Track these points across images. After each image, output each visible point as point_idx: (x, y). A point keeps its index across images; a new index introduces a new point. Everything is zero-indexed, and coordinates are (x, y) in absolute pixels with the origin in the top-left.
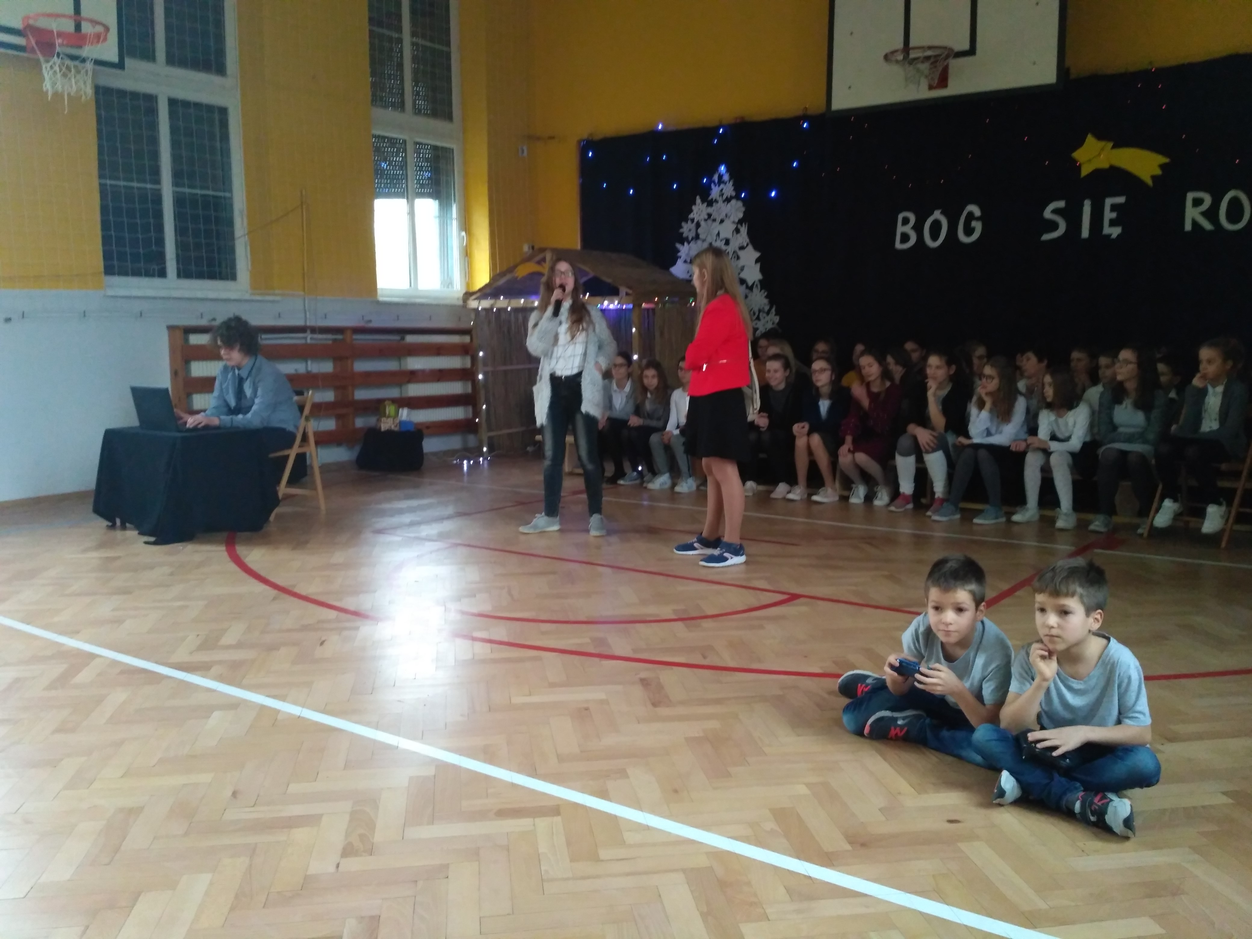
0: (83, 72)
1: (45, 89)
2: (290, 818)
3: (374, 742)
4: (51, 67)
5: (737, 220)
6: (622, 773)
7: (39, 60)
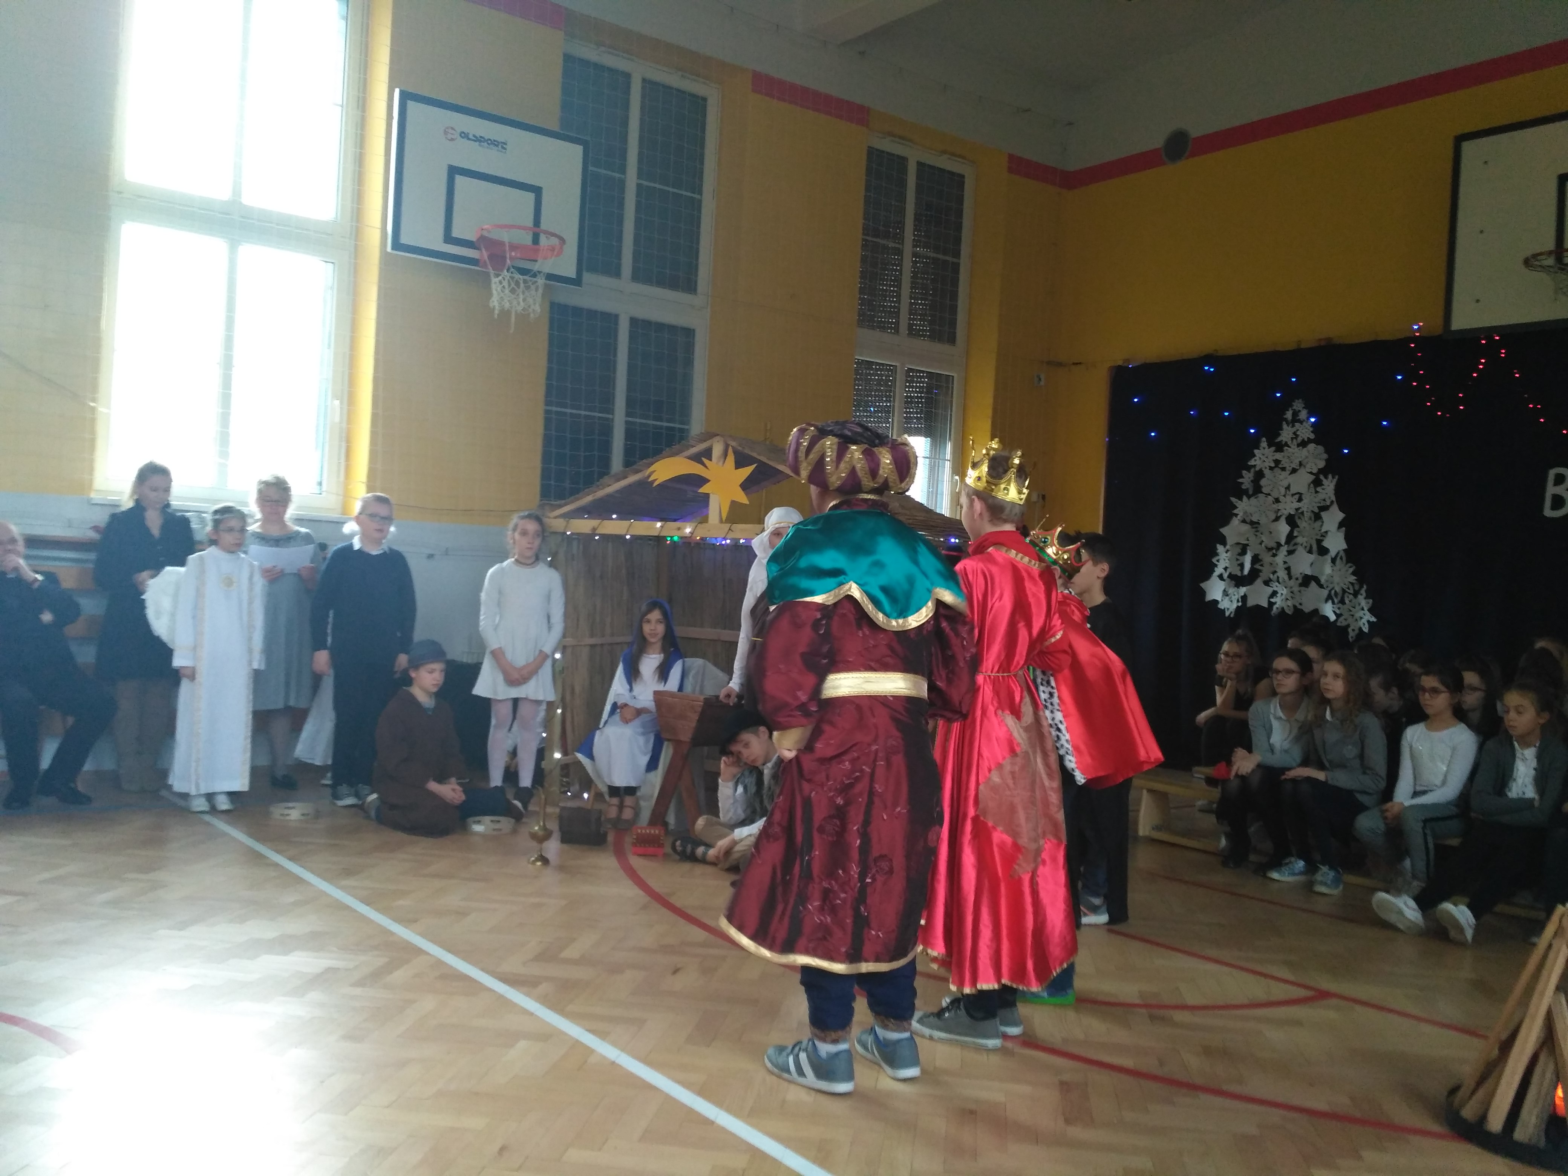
0: (533, 287)
1: (491, 305)
4: (500, 282)
5: (1315, 471)
7: (487, 275)
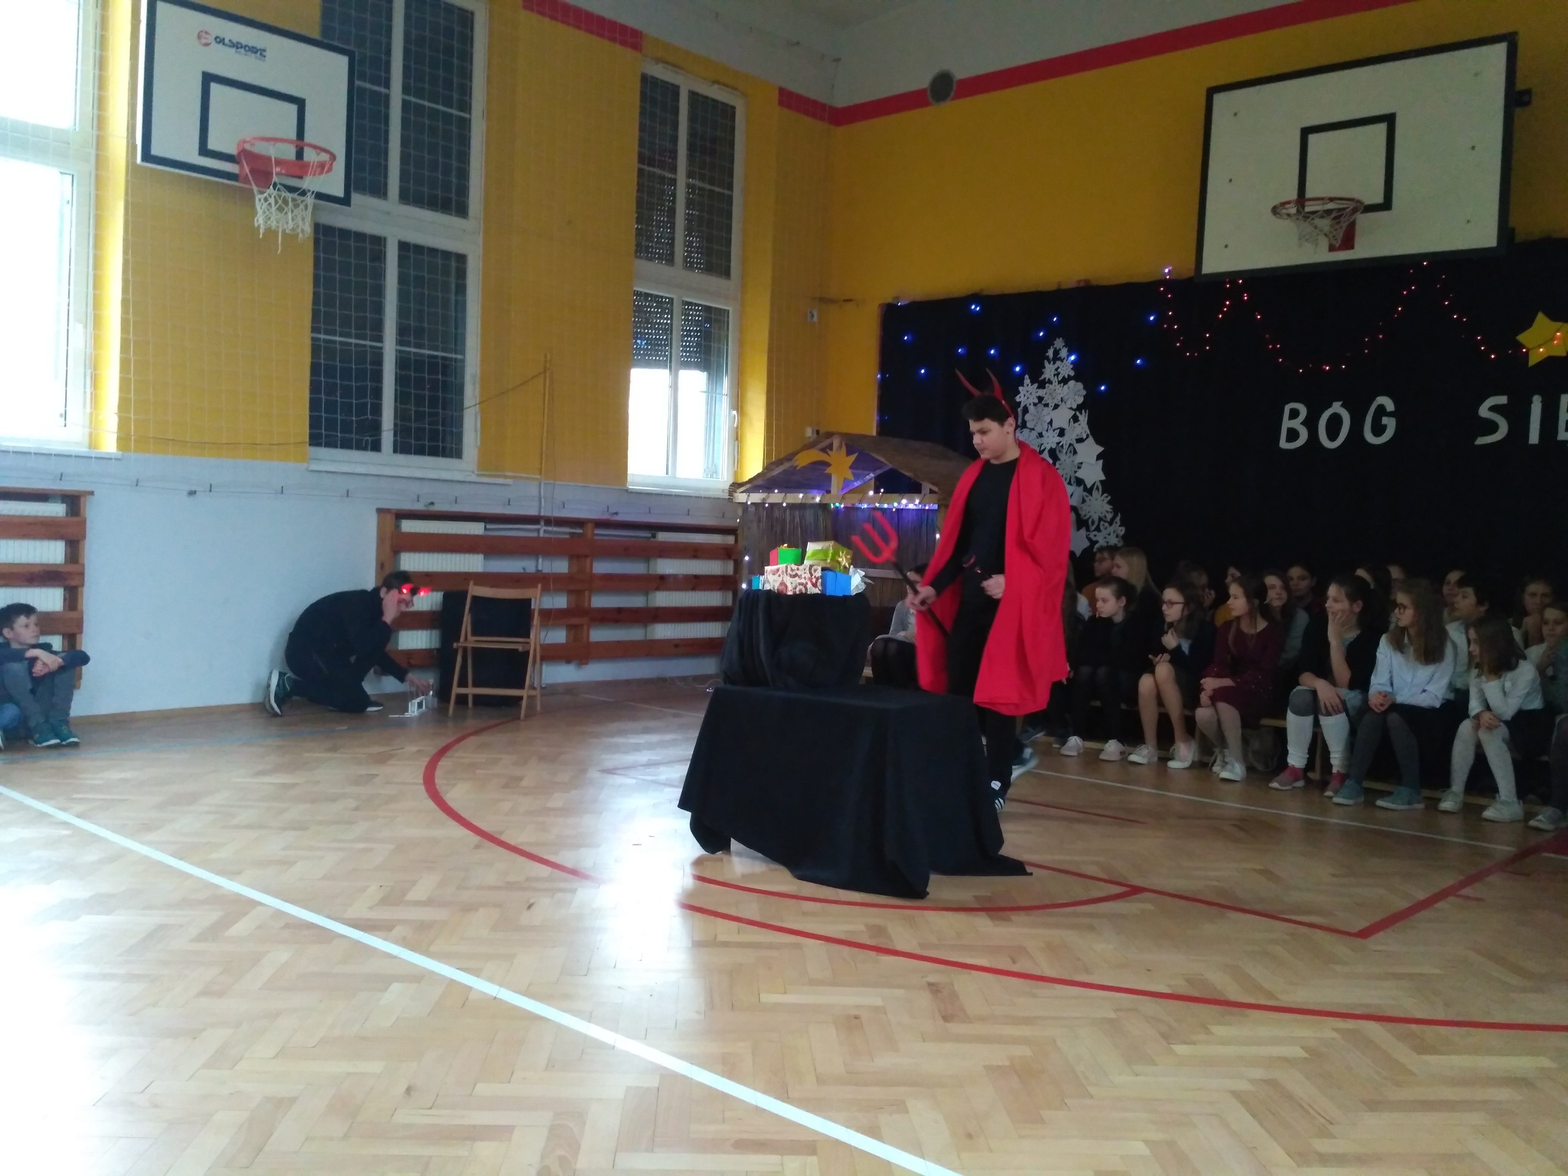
0: (302, 206)
1: (256, 225)
2: (475, 1126)
3: (586, 1037)
4: (266, 200)
5: (1075, 407)
6: (900, 1106)
7: (252, 191)
